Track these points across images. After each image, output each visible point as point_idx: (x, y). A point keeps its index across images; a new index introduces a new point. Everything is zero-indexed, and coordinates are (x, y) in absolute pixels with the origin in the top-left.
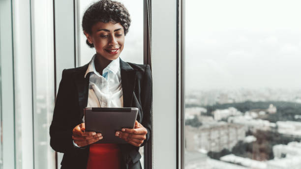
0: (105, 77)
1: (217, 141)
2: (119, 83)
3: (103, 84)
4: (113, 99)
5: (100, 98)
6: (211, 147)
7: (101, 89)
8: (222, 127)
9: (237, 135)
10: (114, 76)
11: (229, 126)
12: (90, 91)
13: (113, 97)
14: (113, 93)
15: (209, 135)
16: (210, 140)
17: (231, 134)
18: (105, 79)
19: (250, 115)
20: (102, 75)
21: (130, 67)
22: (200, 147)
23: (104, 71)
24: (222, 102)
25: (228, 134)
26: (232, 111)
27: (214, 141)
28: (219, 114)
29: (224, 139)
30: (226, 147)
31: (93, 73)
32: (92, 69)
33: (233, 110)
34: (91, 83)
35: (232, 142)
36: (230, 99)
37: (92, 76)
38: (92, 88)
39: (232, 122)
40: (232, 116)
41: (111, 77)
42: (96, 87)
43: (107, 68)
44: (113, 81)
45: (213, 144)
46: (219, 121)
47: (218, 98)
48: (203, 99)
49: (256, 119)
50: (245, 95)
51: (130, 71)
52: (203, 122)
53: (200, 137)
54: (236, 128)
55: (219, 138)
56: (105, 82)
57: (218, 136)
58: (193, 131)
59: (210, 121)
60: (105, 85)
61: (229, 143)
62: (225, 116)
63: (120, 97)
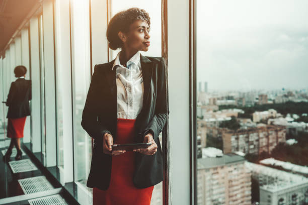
0: (128, 68)
1: (255, 143)
2: (140, 72)
3: (127, 74)
4: (135, 85)
5: (125, 84)
6: (249, 149)
7: (126, 77)
8: (262, 128)
9: (277, 138)
10: (136, 67)
11: (268, 128)
12: (117, 80)
13: (135, 83)
14: (135, 81)
15: (248, 137)
16: (248, 142)
17: (270, 137)
18: (129, 69)
19: (292, 117)
20: (126, 67)
21: (149, 61)
22: (237, 149)
23: (128, 64)
24: (261, 103)
25: (267, 137)
26: (272, 113)
27: (252, 143)
28: (258, 115)
29: (264, 141)
30: (265, 149)
31: (118, 66)
32: (117, 62)
33: (274, 112)
34: (118, 74)
35: (272, 144)
36: (270, 100)
37: (118, 68)
38: (118, 78)
39: (272, 123)
40: (272, 117)
41: (133, 68)
42: (122, 76)
43: (130, 60)
44: (135, 71)
45: (252, 147)
46: (258, 123)
47: (257, 99)
48: (241, 99)
49: (298, 121)
50: (285, 96)
51: (148, 63)
52: (241, 124)
53: (237, 139)
54: (277, 131)
55: (258, 140)
56: (129, 72)
57: (256, 138)
58: (230, 133)
59: (248, 123)
60: (129, 74)
61: (268, 145)
62: (264, 118)
63: (141, 83)
